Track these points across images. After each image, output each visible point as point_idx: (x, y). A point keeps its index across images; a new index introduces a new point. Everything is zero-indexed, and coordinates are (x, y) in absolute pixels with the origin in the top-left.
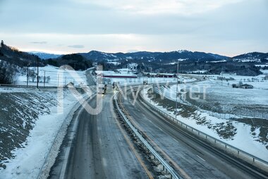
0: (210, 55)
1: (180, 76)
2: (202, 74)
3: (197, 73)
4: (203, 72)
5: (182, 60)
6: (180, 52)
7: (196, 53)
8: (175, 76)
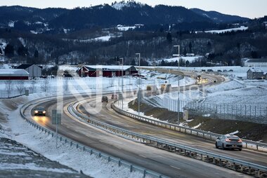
0: (195, 13)
1: (143, 71)
2: (187, 64)
3: (175, 64)
4: (191, 59)
5: (127, 28)
6: (118, 7)
7: (162, 9)
8: (133, 72)
